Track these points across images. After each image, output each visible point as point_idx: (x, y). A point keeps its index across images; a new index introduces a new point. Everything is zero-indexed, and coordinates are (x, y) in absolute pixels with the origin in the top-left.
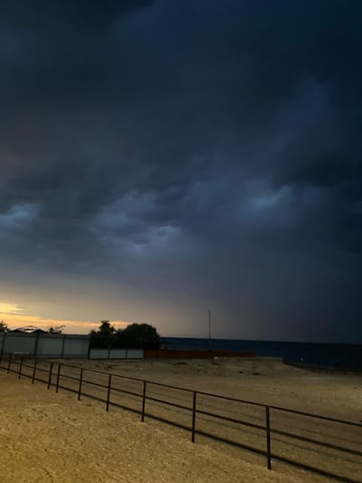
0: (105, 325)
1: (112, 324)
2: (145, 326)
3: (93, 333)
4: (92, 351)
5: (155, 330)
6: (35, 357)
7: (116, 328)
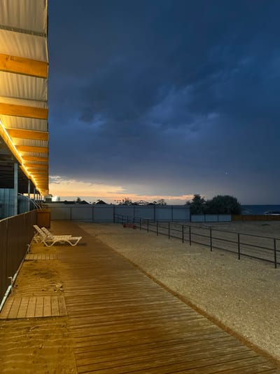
0: (197, 198)
1: (202, 196)
2: (227, 197)
3: (188, 203)
4: (193, 217)
5: (236, 200)
6: (156, 221)
7: (206, 199)
